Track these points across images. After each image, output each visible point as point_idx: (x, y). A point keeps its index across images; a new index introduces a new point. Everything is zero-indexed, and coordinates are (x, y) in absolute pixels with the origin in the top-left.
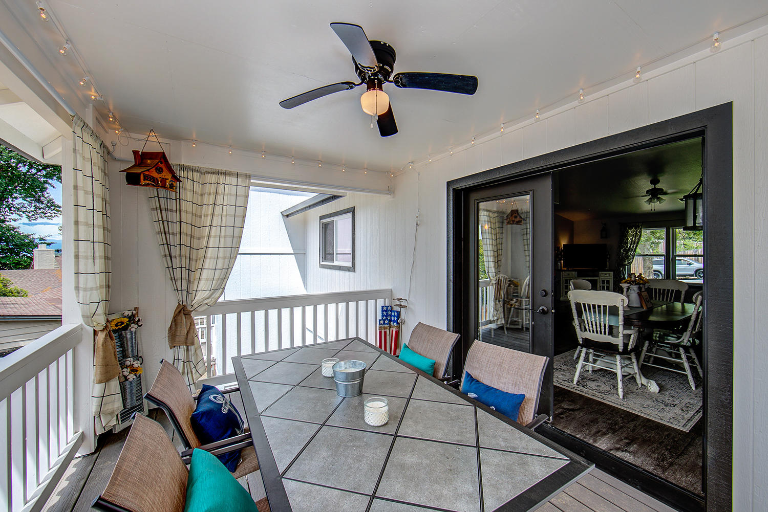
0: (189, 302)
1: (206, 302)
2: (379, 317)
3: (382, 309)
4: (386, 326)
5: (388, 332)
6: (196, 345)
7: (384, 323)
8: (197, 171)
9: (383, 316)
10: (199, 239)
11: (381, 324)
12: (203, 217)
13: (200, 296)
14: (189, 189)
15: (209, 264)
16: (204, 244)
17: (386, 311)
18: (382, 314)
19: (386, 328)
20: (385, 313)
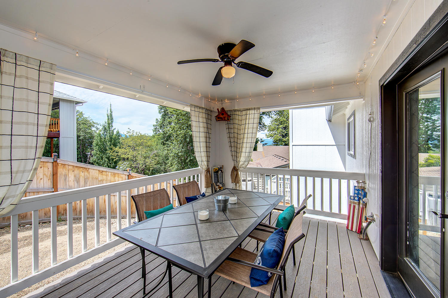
0: (237, 166)
1: (243, 166)
2: (352, 194)
3: (355, 188)
4: (356, 201)
5: (357, 206)
6: (240, 184)
7: (354, 199)
8: (240, 111)
9: (355, 193)
10: (240, 139)
11: (351, 199)
12: (241, 130)
13: (241, 163)
14: (237, 118)
15: (244, 150)
16: (241, 142)
17: (357, 190)
18: (354, 192)
19: (355, 203)
20: (356, 192)
